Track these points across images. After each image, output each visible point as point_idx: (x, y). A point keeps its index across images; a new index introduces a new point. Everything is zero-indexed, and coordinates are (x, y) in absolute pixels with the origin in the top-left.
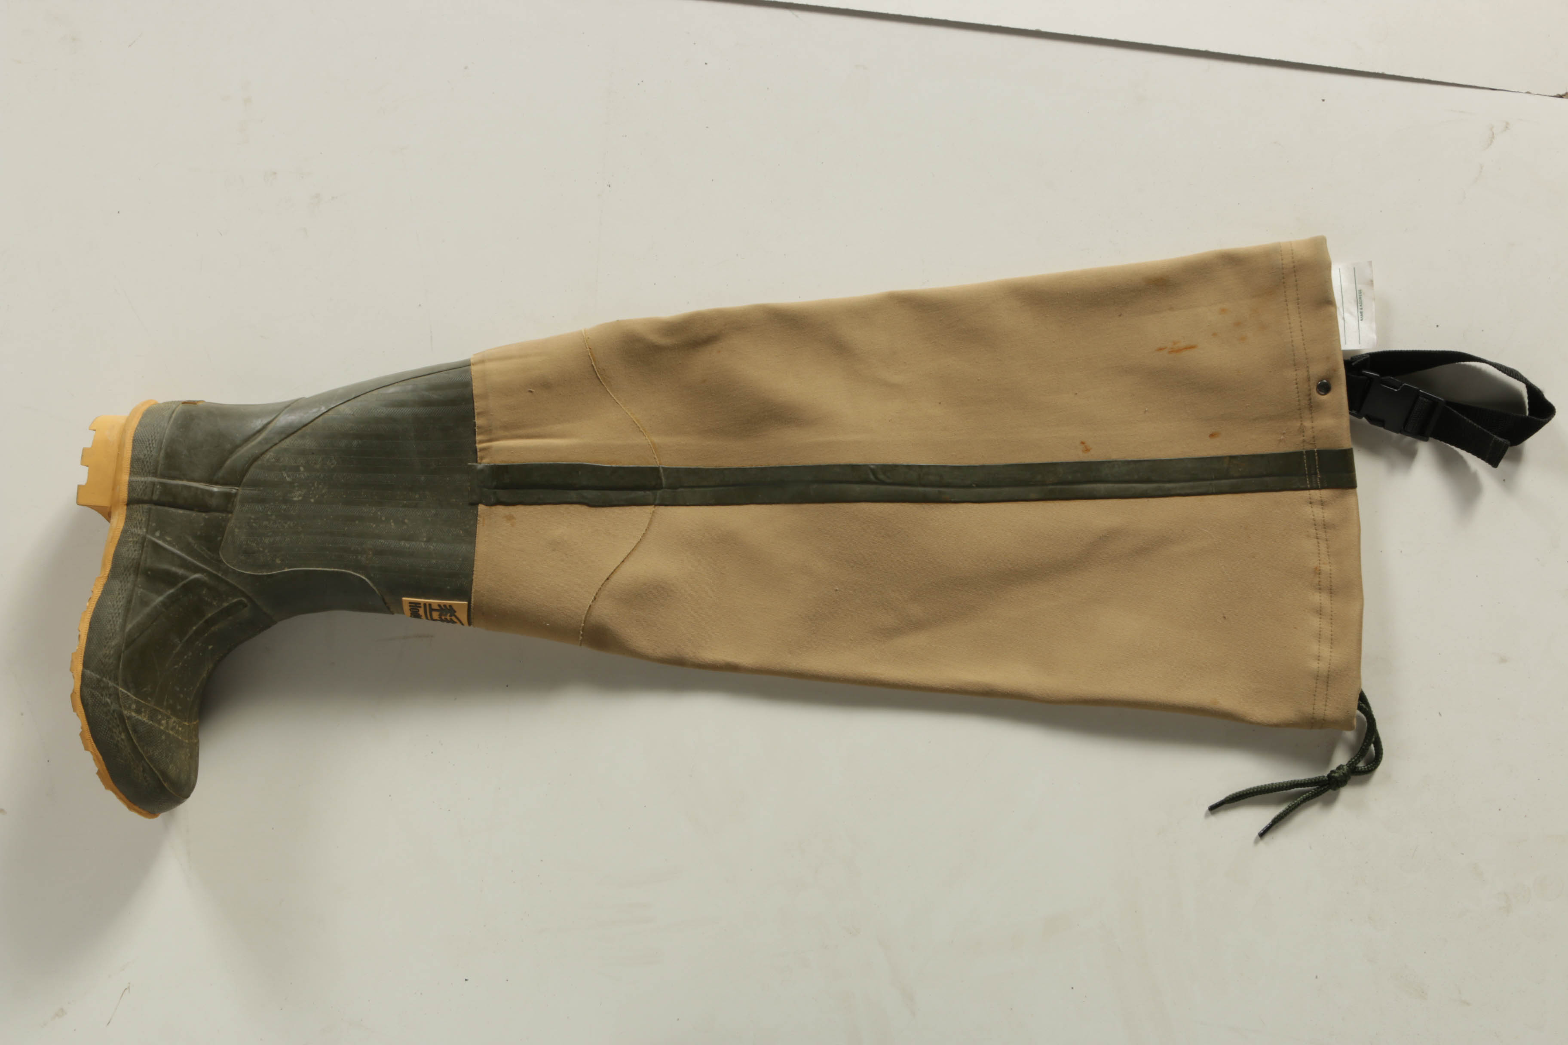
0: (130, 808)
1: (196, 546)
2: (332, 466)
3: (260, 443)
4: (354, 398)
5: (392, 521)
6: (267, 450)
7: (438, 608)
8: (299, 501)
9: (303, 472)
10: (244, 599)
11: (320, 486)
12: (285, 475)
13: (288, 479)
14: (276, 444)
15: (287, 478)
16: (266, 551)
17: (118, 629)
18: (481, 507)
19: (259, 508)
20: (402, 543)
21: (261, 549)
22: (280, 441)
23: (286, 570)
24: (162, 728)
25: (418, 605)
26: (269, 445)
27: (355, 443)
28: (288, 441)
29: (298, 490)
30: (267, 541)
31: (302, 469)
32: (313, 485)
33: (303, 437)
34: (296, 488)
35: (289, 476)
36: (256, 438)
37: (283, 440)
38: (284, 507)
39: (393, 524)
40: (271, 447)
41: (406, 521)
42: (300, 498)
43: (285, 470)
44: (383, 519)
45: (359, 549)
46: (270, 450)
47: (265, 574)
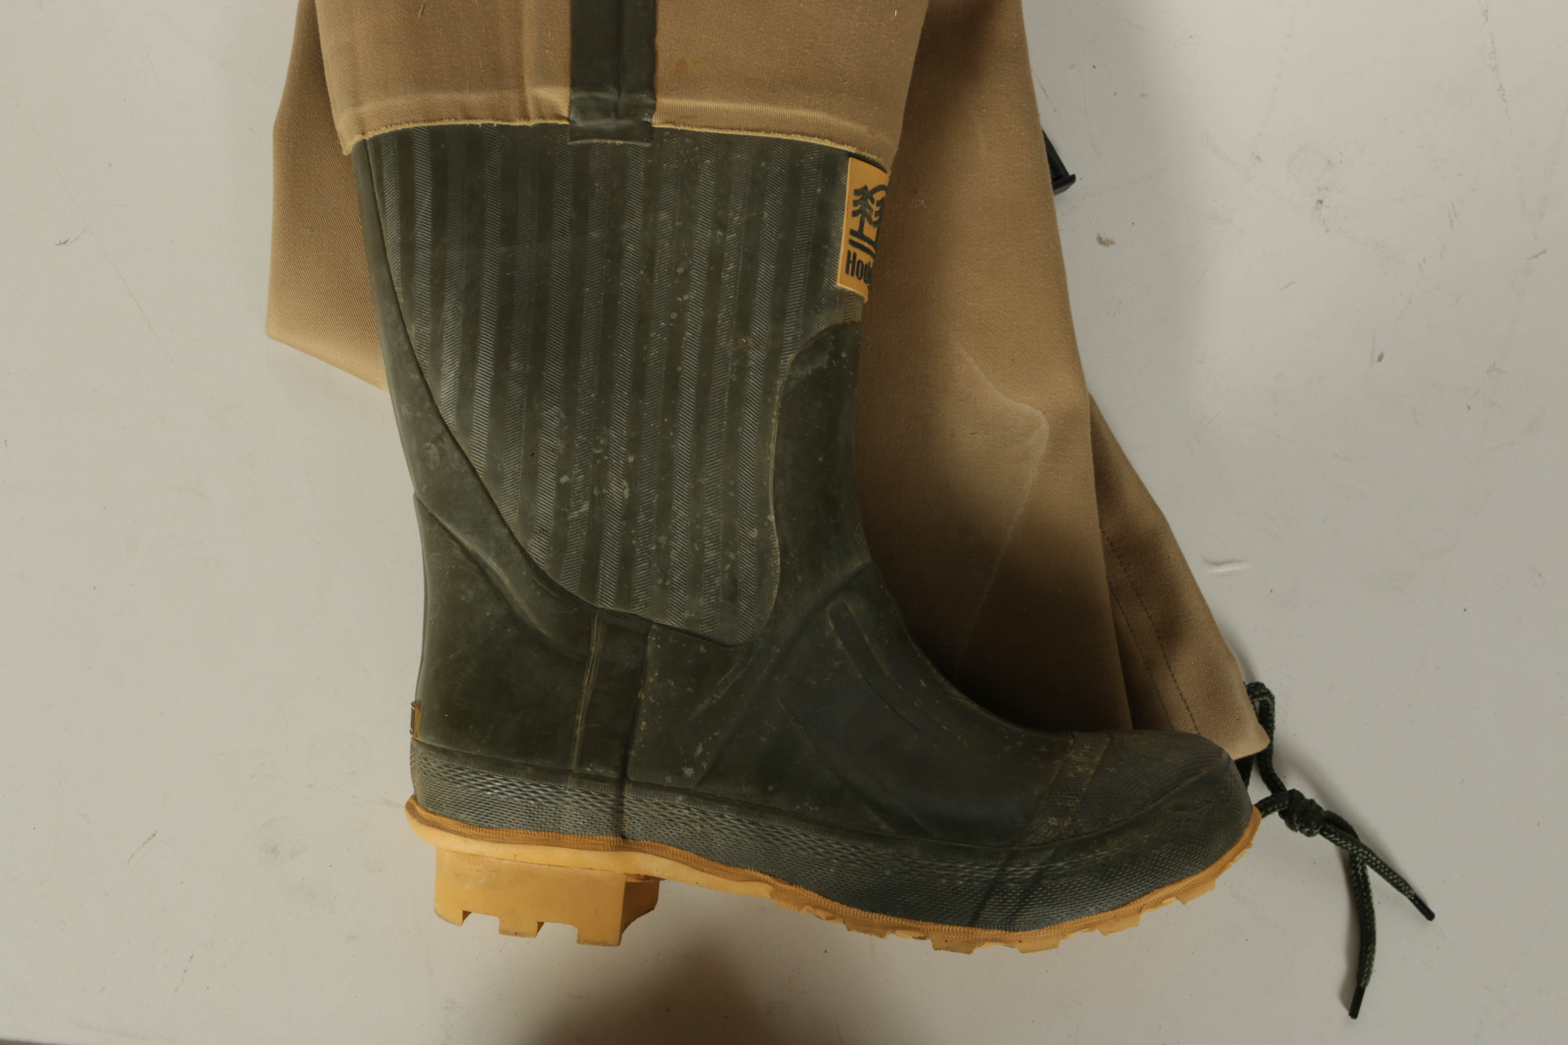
0: (1248, 845)
1: (715, 696)
2: (562, 415)
3: (504, 566)
4: (421, 373)
5: (679, 299)
6: (523, 551)
7: (857, 219)
8: (630, 487)
9: (570, 477)
10: (828, 609)
11: (602, 442)
12: (575, 514)
13: (585, 508)
14: (511, 534)
15: (581, 510)
16: (732, 556)
17: (891, 851)
18: (657, 122)
19: (641, 569)
20: (725, 277)
21: (728, 567)
22: (506, 525)
23: (772, 518)
24: (1092, 772)
25: (851, 259)
26: (513, 547)
27: (515, 366)
28: (504, 509)
29: (607, 488)
30: (710, 554)
31: (564, 479)
32: (599, 456)
33: (498, 478)
34: (604, 491)
35: (578, 507)
36: (498, 577)
37: (502, 520)
38: (642, 517)
39: (686, 297)
40: (517, 543)
41: (680, 270)
42: (625, 483)
43: (566, 515)
44: (674, 316)
45: (735, 364)
46: (522, 545)
47: (778, 562)
